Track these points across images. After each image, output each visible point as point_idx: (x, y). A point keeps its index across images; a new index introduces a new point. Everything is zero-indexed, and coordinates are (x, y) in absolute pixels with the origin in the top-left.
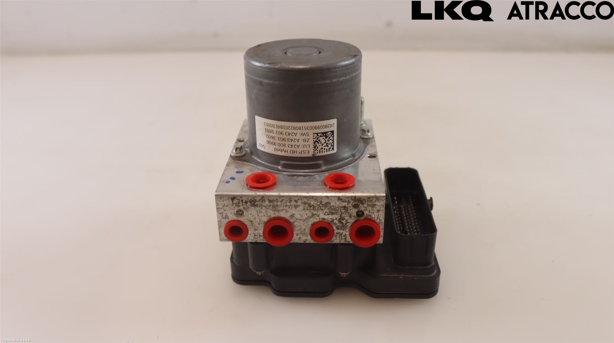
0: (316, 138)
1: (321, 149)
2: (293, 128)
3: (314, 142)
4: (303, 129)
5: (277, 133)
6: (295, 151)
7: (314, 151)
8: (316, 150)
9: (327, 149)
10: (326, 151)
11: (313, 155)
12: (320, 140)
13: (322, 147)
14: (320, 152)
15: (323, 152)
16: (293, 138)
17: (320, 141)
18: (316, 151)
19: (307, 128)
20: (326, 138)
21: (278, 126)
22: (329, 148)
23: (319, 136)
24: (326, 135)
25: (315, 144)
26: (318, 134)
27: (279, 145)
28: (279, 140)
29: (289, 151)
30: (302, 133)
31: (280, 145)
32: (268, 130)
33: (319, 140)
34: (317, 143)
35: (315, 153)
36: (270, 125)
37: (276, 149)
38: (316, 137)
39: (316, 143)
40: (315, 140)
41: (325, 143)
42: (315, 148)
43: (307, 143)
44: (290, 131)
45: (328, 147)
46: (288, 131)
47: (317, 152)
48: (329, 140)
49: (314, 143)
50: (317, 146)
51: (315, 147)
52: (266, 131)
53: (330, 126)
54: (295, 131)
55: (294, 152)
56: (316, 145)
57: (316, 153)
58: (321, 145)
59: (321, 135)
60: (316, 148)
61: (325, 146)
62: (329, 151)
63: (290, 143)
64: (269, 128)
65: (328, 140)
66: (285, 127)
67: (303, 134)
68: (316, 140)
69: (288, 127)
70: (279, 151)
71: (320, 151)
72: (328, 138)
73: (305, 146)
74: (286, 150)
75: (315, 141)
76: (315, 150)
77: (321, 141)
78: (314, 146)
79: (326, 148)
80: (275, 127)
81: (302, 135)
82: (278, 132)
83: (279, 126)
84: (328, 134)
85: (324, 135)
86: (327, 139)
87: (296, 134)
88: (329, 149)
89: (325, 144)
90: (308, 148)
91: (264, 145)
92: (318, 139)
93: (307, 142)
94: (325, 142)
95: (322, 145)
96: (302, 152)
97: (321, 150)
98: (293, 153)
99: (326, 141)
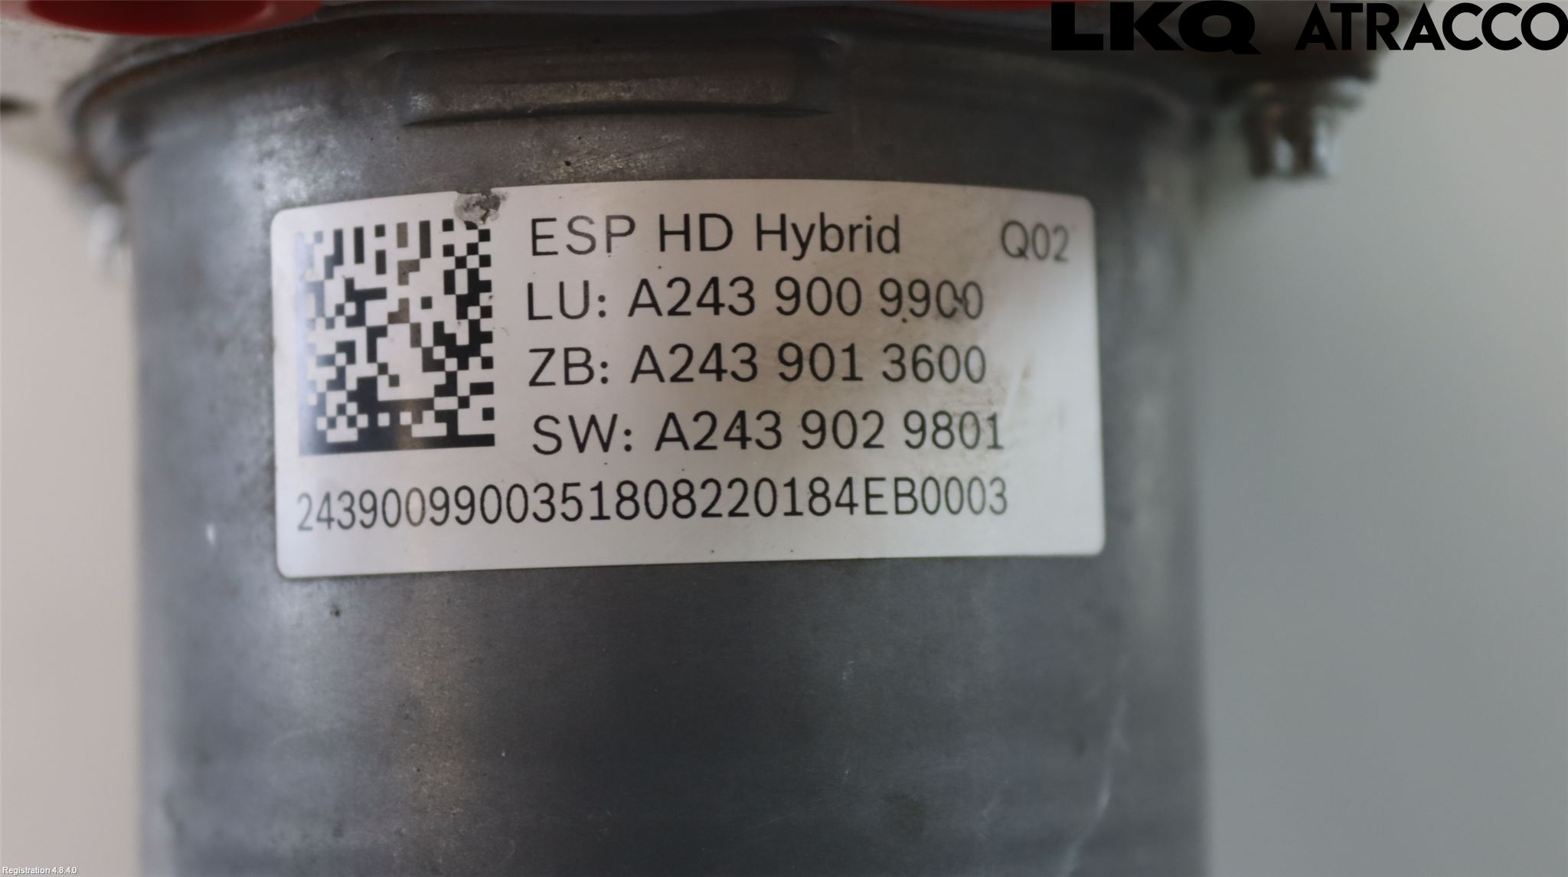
0: (463, 389)
1: (414, 266)
2: (702, 504)
3: (486, 349)
4: (599, 488)
5: (866, 429)
6: (675, 242)
7: (484, 248)
8: (461, 263)
9: (359, 258)
10: (372, 245)
11: (495, 203)
12: (431, 364)
13: (403, 292)
14: (425, 227)
15: (391, 232)
16: (705, 391)
17: (427, 353)
18: (461, 251)
19: (559, 508)
20: (367, 386)
21: (860, 510)
22: (340, 272)
23: (441, 416)
24: (373, 420)
25: (474, 325)
26: (441, 430)
27: (848, 289)
28: (851, 350)
29: (745, 233)
30: (606, 446)
31: (835, 296)
32: (969, 437)
33: (439, 366)
34: (452, 337)
35: (470, 226)
36: (943, 494)
37: (888, 239)
38: (464, 403)
39: (463, 339)
40: (474, 373)
41: (381, 331)
42: (473, 274)
43: (559, 334)
44: (726, 461)
45: (349, 283)
46: (752, 464)
47: (448, 238)
48: (341, 359)
49: (488, 337)
50: (452, 299)
51: (479, 286)
52: (993, 419)
53: (338, 511)
54: (674, 464)
55: (686, 233)
56: (462, 314)
57: (459, 226)
58: (416, 313)
59: (418, 419)
60: (462, 286)
61: (380, 294)
62: (338, 235)
63: (727, 329)
64: (955, 463)
65: (351, 359)
66: (784, 504)
67: (593, 442)
68: (463, 365)
69: (749, 506)
70: (852, 229)
71: (426, 252)
72: (352, 385)
73: (574, 306)
74: (772, 242)
75: (475, 362)
76: (473, 262)
77: (418, 353)
78: (484, 299)
79: (366, 278)
80: (886, 489)
81: (604, 427)
82: (862, 439)
83: (851, 505)
84: (352, 422)
85: (384, 420)
86: (362, 368)
87: (670, 432)
88: (337, 259)
89: (376, 313)
90: (547, 274)
91: (1020, 261)
92: (440, 378)
93: (551, 352)
94: (381, 342)
95: (404, 303)
96: (610, 235)
97: (413, 251)
98: (703, 217)
99: (372, 356)
